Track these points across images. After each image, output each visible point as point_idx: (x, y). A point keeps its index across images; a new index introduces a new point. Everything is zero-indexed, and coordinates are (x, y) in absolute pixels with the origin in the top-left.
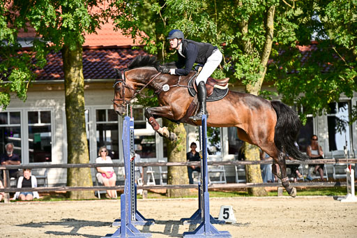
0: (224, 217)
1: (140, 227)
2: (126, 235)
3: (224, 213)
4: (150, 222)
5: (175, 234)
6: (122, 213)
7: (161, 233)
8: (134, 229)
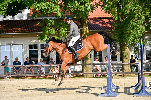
0: (149, 86)
1: (114, 90)
2: (109, 94)
4: (118, 88)
5: (129, 93)
6: (108, 85)
7: (123, 93)
8: (112, 91)
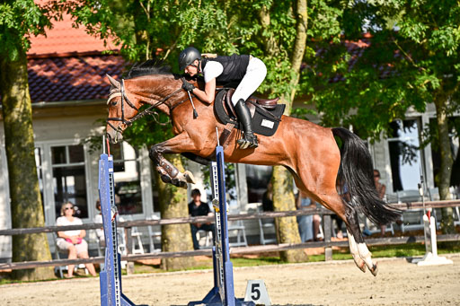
0: (253, 297)
3: (253, 291)
